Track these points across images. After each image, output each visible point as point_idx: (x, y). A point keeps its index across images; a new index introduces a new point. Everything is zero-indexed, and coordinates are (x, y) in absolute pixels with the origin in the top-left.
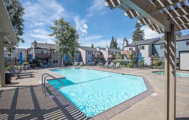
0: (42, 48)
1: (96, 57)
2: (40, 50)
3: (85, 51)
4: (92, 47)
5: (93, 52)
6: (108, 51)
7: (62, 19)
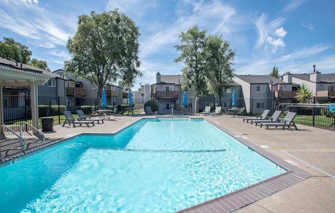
0: (167, 83)
1: (276, 95)
2: (164, 86)
3: (250, 85)
4: (275, 74)
5: (270, 86)
6: (315, 81)
7: (196, 28)
